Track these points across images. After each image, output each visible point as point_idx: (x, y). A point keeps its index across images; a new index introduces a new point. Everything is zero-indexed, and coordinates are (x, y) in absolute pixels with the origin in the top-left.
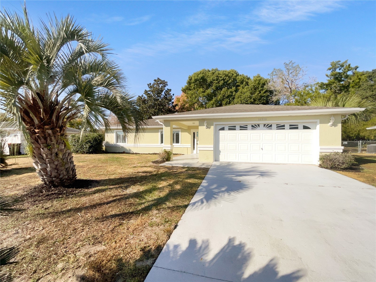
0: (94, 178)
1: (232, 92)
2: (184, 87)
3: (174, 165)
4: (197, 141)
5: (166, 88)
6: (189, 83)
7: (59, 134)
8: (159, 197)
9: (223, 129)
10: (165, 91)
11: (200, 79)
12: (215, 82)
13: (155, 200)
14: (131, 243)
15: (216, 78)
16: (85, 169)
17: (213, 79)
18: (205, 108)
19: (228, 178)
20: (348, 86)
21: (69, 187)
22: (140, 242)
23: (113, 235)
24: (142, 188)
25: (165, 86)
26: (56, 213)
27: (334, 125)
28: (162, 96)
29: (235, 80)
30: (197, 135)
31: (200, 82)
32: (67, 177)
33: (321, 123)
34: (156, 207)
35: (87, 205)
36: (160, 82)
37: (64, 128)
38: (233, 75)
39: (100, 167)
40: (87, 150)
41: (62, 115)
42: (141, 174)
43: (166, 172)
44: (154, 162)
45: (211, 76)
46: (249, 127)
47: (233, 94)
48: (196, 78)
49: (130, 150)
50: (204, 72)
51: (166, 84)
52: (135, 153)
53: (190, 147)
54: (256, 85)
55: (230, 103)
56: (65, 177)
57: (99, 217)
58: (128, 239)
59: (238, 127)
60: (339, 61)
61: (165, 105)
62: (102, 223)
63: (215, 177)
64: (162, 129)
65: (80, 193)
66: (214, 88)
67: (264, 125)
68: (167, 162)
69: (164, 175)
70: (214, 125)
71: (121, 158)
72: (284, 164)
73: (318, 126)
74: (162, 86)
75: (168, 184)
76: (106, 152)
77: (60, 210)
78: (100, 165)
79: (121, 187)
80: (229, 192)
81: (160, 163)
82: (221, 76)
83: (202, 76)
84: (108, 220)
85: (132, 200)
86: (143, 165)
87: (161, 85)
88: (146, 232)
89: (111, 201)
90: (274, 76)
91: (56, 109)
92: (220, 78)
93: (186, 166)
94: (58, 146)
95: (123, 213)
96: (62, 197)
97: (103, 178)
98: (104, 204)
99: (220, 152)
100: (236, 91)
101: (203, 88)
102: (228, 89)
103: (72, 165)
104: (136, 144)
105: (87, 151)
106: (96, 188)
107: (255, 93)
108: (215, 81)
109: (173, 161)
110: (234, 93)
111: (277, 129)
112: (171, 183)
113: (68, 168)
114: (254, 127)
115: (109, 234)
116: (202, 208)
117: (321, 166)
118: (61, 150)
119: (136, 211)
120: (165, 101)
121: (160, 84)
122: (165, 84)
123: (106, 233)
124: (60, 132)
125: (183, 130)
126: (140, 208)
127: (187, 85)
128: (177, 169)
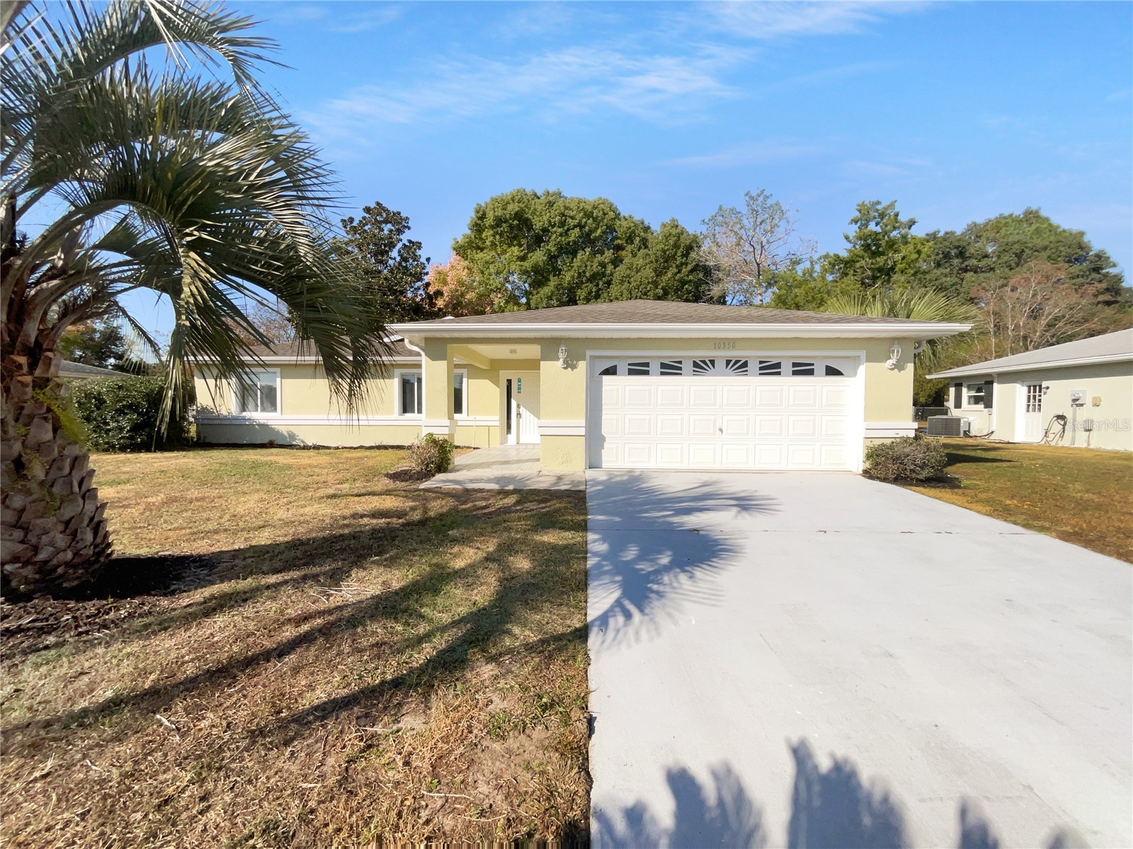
0: (186, 549)
1: (603, 265)
2: (460, 240)
3: (470, 486)
4: (518, 406)
5: (405, 237)
6: (478, 228)
7: (28, 379)
8: (474, 609)
9: (611, 371)
10: (400, 245)
11: (511, 219)
12: (555, 232)
13: (462, 620)
14: (447, 828)
15: (558, 218)
16: (135, 512)
17: (550, 222)
18: (527, 309)
19: (656, 522)
20: (893, 268)
21: (81, 594)
22: (483, 820)
23: (354, 804)
24: (397, 578)
25: (400, 232)
26: (47, 725)
27: (899, 366)
28: (391, 262)
29: (611, 229)
30: (519, 389)
31: (511, 227)
32: (69, 555)
33: (869, 360)
34: (483, 651)
35: (190, 670)
36: (384, 215)
37: (50, 354)
38: (605, 214)
39: (197, 500)
40: (123, 438)
41: (38, 300)
42: (366, 520)
43: (455, 510)
44: (395, 476)
45: (543, 213)
46: (687, 366)
47: (608, 272)
48: (499, 213)
49: (292, 436)
50: (519, 197)
51: (403, 223)
52: (310, 444)
53: (498, 424)
54: (668, 250)
55: (597, 297)
56: (61, 557)
57: (263, 724)
58: (427, 812)
59: (655, 367)
60: (878, 203)
61: (403, 292)
62: (287, 754)
63: (618, 519)
64: (419, 366)
65: (141, 616)
66: (553, 249)
67: (728, 362)
68: (440, 476)
69: (453, 523)
70: (588, 357)
71: (270, 464)
72: (779, 472)
73: (862, 369)
74: (391, 231)
75: (481, 555)
76: (202, 444)
77: (61, 708)
78: (194, 493)
79: (315, 577)
80: (687, 568)
81: (418, 479)
82: (572, 214)
83: (517, 209)
84: (311, 735)
85: (379, 630)
86: (359, 486)
87: (387, 228)
88: (488, 765)
89: (294, 640)
90: (717, 228)
91: (12, 273)
92: (571, 220)
93: (511, 487)
94: (23, 430)
95: (362, 691)
96: (57, 645)
97: (224, 544)
98: (267, 656)
99: (603, 439)
100: (616, 262)
101: (520, 246)
102: (594, 254)
103: (90, 507)
104: (355, 417)
105: (122, 441)
106: (207, 592)
107: (666, 273)
108: (555, 229)
109: (458, 471)
110: (610, 267)
111: (760, 374)
112: (491, 549)
113: (73, 517)
114: (700, 366)
115: (335, 802)
116: (637, 633)
117: (867, 474)
118: (39, 448)
119: (408, 674)
120: (402, 278)
121: (386, 222)
122: (400, 223)
123: (320, 802)
124: (31, 372)
125: (475, 372)
126: (419, 658)
127: (469, 232)
128: (484, 499)
